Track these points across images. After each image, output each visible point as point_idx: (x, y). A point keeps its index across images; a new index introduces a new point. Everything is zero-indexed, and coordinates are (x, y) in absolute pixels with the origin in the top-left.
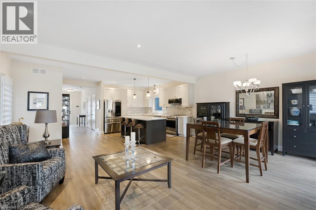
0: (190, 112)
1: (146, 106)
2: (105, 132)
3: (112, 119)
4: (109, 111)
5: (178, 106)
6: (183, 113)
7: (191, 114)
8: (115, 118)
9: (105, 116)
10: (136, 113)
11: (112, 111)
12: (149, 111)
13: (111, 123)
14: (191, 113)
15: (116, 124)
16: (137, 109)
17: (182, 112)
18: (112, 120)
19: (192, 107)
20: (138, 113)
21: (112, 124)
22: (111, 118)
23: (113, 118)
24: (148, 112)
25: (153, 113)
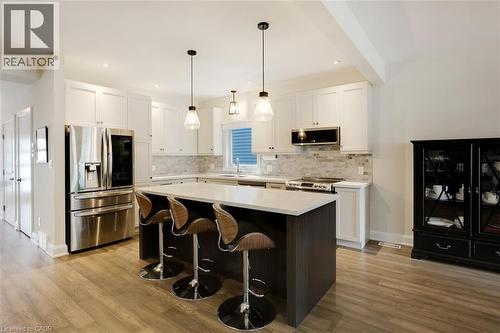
0: (361, 170)
1: (203, 151)
2: (73, 249)
3: (98, 198)
4: (87, 168)
5: (313, 152)
6: (335, 172)
7: (366, 176)
8: (110, 193)
9: (73, 188)
10: (175, 172)
11: (98, 168)
12: (212, 166)
13: (94, 212)
14: (365, 173)
15: (112, 213)
16: (177, 160)
17: (332, 170)
18: (97, 203)
19: (370, 155)
20: (181, 173)
21: (97, 215)
22: (94, 195)
23: (101, 194)
24: (209, 168)
25: (226, 172)
